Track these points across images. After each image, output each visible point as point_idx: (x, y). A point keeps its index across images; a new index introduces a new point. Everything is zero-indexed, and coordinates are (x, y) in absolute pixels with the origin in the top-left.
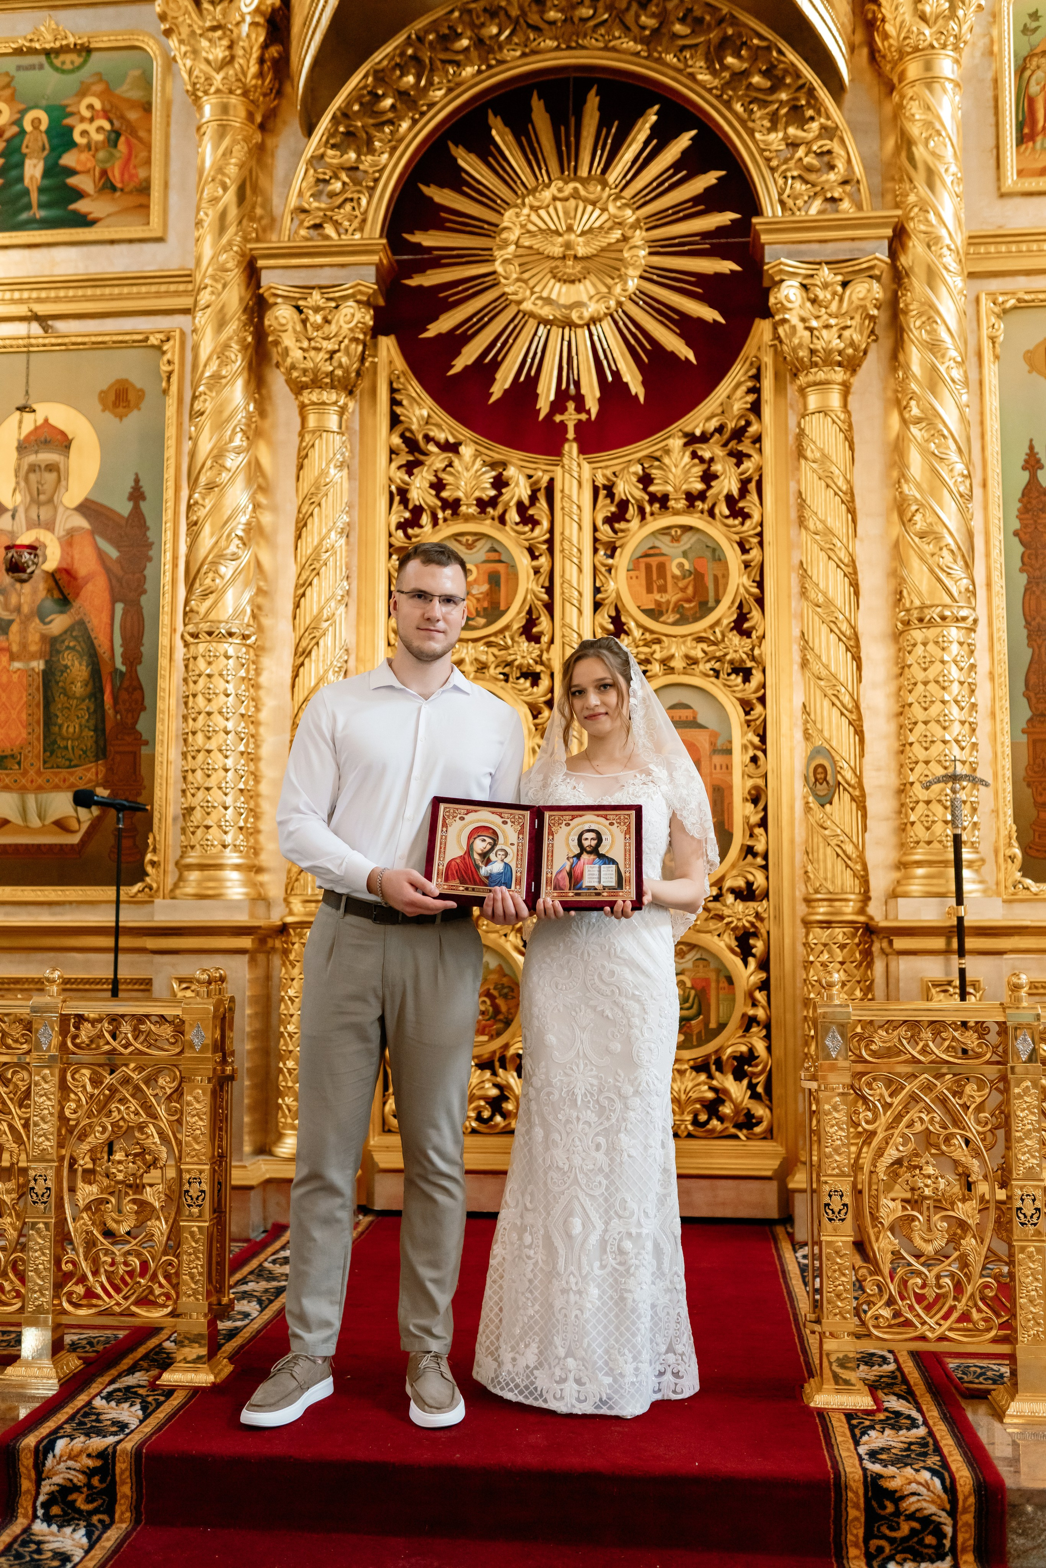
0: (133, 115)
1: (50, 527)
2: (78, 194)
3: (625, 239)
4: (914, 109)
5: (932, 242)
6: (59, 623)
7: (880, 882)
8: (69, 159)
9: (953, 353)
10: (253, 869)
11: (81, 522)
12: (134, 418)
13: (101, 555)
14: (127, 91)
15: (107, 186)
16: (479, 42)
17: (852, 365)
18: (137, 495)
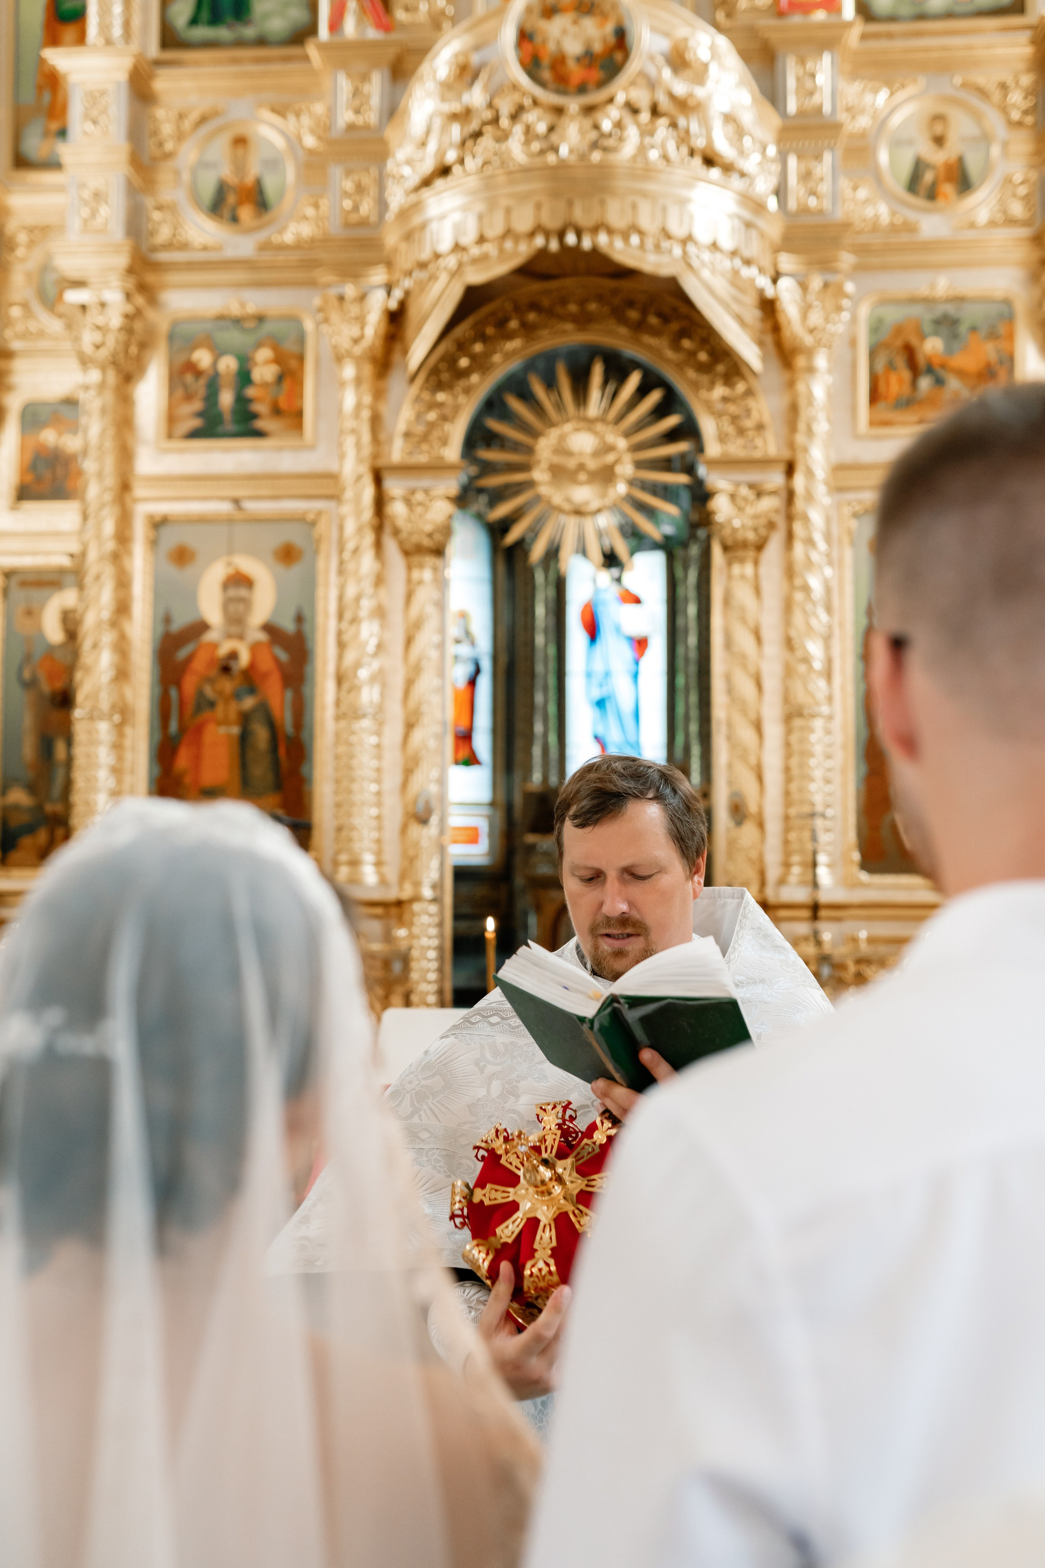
0: (293, 364)
1: (241, 637)
2: (255, 416)
3: (617, 462)
4: (801, 387)
5: (810, 473)
6: (249, 703)
7: (773, 874)
8: (251, 392)
9: (822, 545)
10: (378, 864)
11: (262, 637)
12: (297, 570)
13: (276, 660)
14: (290, 346)
15: (277, 411)
16: (524, 325)
17: (760, 547)
18: (299, 619)
